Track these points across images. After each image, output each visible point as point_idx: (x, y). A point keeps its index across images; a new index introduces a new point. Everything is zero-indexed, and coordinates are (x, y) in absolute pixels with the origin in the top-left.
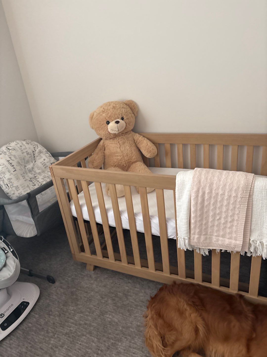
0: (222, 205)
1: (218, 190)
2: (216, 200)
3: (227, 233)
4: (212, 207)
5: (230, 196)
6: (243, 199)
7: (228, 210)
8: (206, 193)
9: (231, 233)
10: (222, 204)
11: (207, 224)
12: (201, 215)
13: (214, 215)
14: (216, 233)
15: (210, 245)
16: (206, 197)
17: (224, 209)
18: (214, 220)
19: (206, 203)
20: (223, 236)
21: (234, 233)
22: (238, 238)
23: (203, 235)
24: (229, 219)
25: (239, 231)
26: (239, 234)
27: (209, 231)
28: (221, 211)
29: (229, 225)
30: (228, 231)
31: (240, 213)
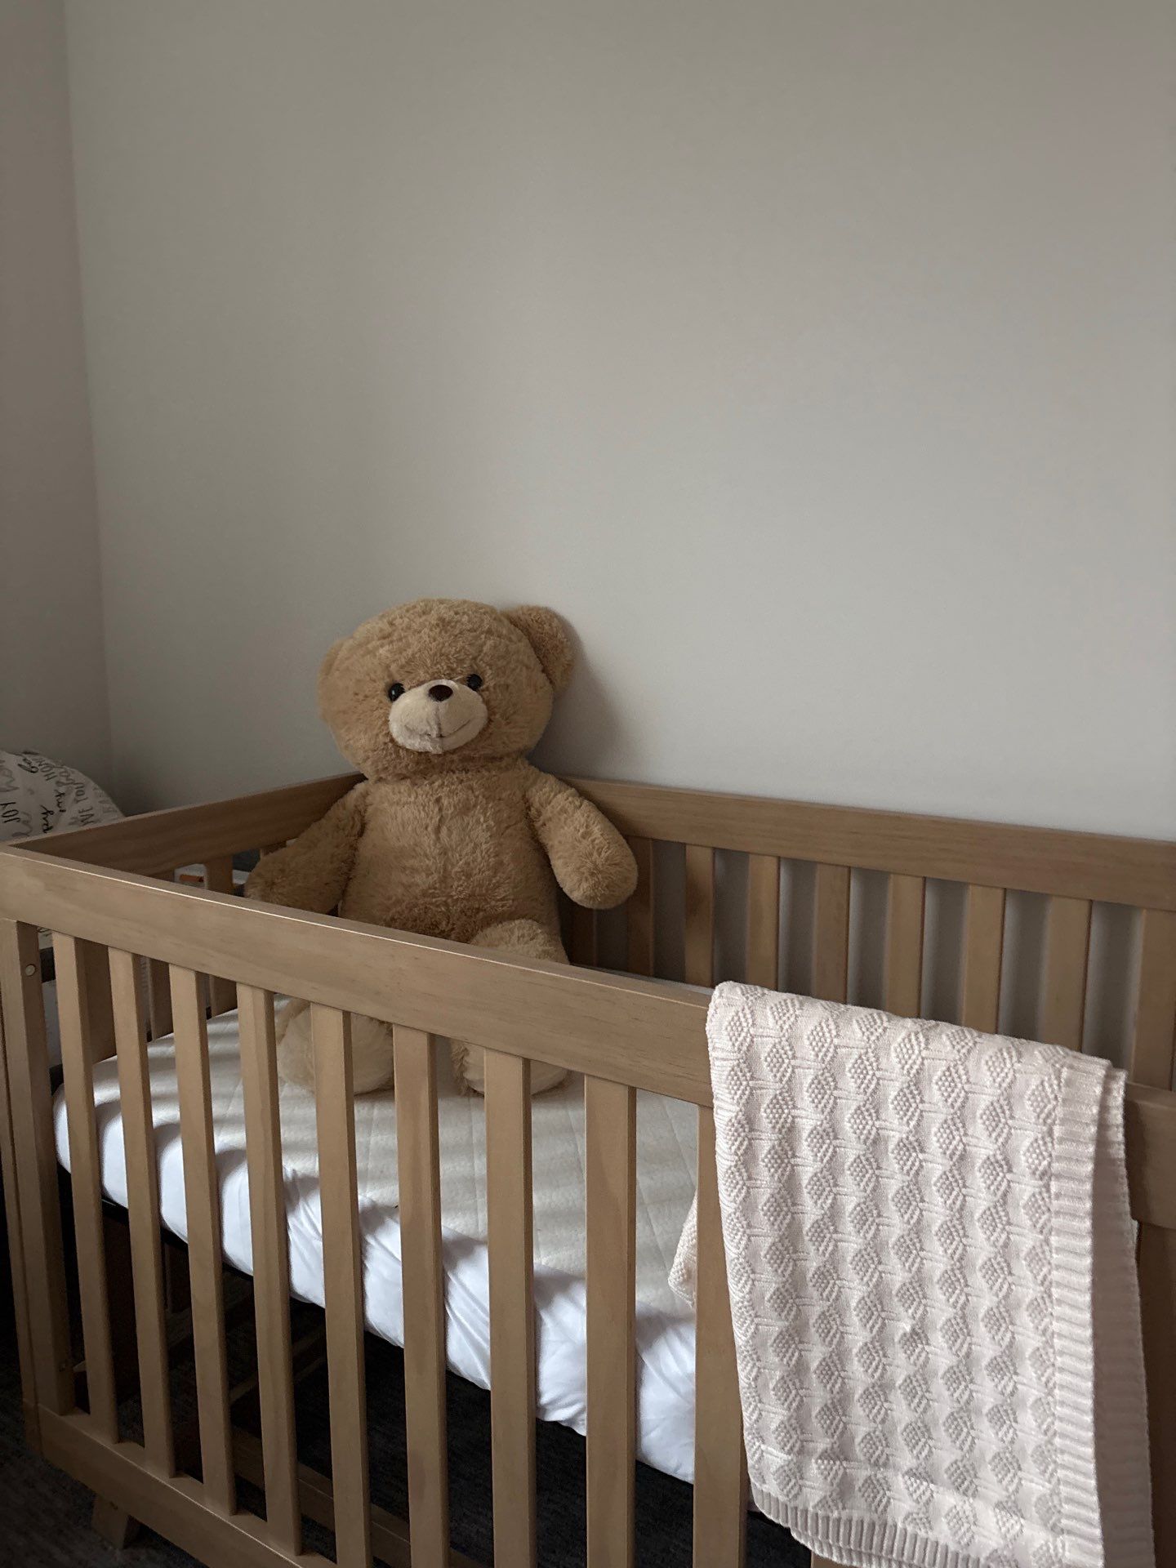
0: (918, 1230)
1: (877, 1112)
2: (874, 1190)
3: (989, 1457)
4: (852, 1242)
5: (962, 1158)
6: (1054, 1189)
7: (961, 1265)
8: (805, 1135)
9: (1009, 1463)
10: (919, 1221)
11: (834, 1366)
12: (791, 1295)
13: (877, 1304)
14: (906, 1448)
15: (875, 1538)
16: (808, 1164)
17: (938, 1260)
18: (879, 1344)
19: (811, 1211)
20: (964, 1480)
21: (1030, 1467)
22: (1069, 1517)
23: (824, 1455)
24: (986, 1348)
25: (1062, 1452)
26: (1067, 1483)
27: (861, 1431)
28: (919, 1270)
29: (987, 1393)
30: (989, 1438)
31: (1050, 1296)
